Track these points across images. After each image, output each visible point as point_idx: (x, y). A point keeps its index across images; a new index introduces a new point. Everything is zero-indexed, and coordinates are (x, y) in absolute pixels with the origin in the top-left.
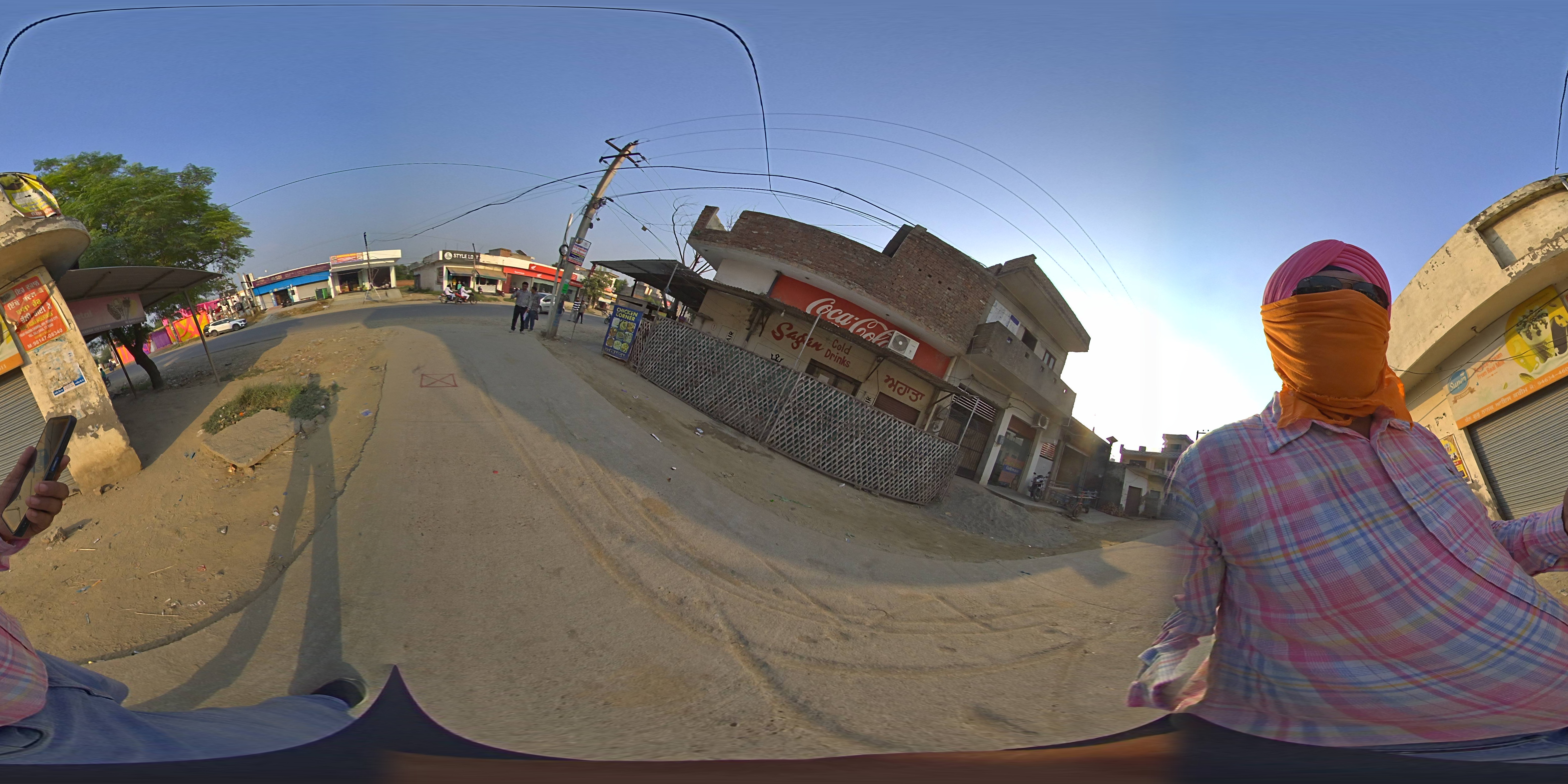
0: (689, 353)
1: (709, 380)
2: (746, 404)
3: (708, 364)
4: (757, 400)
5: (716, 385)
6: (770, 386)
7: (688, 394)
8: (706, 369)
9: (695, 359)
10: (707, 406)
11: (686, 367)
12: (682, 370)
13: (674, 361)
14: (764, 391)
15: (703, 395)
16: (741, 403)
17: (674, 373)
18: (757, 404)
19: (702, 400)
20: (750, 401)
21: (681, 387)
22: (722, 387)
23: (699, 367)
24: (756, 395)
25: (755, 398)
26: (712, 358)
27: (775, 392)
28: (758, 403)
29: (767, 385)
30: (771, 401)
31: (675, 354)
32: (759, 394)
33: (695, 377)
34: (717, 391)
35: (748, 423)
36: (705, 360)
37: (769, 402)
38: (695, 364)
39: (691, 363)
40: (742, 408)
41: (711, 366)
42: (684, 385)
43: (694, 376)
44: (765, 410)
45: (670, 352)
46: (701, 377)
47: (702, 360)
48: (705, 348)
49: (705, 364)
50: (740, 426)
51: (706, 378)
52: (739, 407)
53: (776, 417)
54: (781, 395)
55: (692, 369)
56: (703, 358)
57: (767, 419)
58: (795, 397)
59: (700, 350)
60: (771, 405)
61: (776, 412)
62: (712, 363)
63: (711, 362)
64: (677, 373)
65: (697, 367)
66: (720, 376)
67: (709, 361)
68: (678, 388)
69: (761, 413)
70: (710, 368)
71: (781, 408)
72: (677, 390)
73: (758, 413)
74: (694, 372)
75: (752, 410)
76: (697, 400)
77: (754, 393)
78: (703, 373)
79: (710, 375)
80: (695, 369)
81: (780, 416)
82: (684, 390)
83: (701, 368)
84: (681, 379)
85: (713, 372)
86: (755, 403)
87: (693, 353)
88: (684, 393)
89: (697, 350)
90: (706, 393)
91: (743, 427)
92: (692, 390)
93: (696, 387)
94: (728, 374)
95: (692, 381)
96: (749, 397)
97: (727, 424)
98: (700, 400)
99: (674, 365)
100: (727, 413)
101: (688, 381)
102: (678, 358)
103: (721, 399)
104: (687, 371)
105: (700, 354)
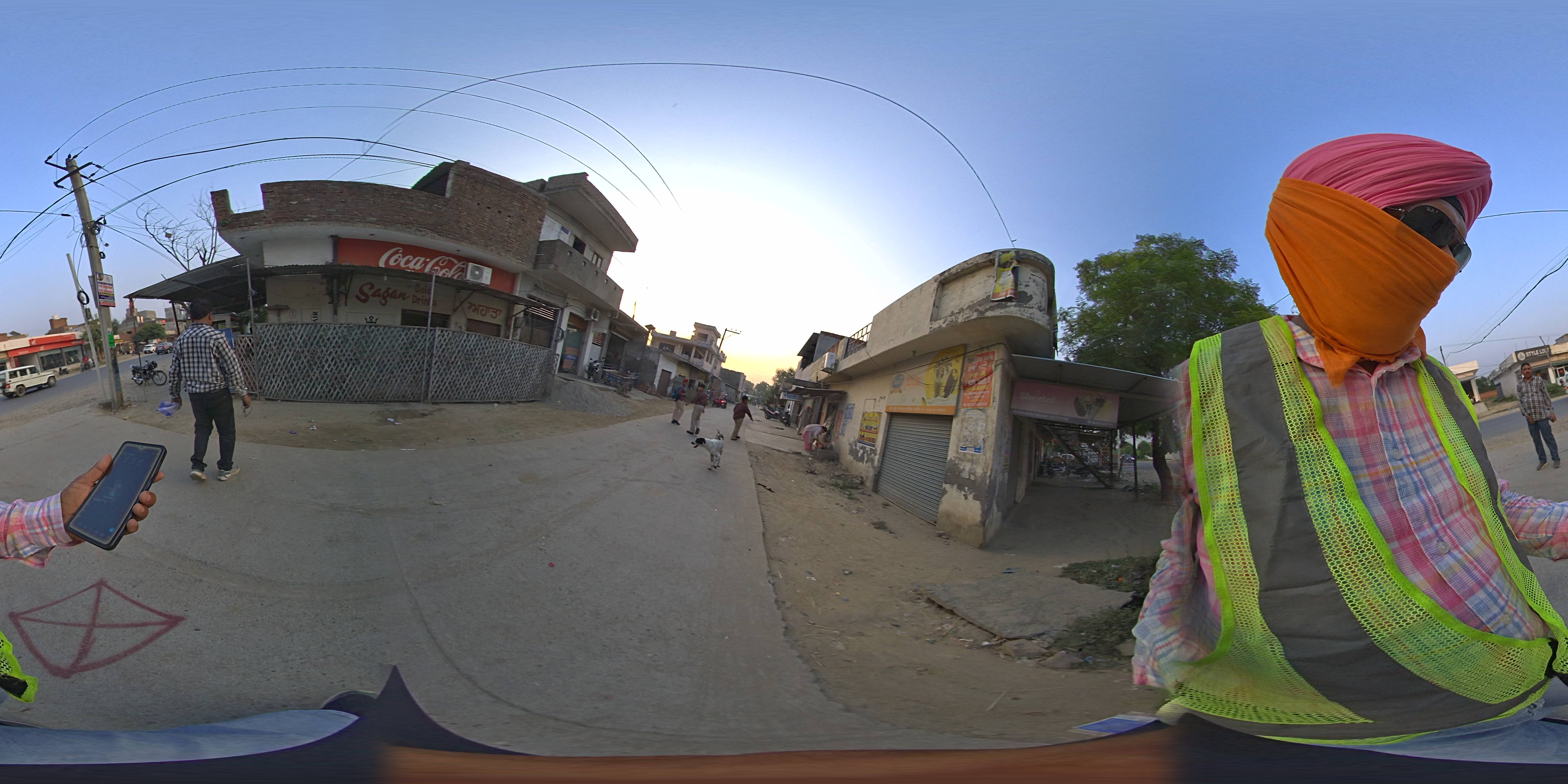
0: (319, 351)
1: (356, 369)
2: (399, 376)
3: (347, 354)
4: (407, 367)
5: (364, 371)
6: (414, 350)
7: (338, 393)
8: (347, 359)
9: (330, 355)
10: (363, 395)
11: (323, 367)
12: (320, 372)
13: (305, 367)
14: (410, 356)
15: (355, 387)
16: (394, 376)
17: (311, 379)
18: (408, 371)
19: (357, 391)
20: (402, 371)
21: (327, 390)
22: (371, 370)
23: (338, 361)
24: (405, 363)
25: (404, 366)
26: (349, 347)
27: (420, 354)
28: (409, 369)
29: (411, 351)
30: (419, 363)
31: (303, 358)
32: (407, 361)
33: (339, 373)
34: (368, 376)
35: (406, 392)
36: (342, 351)
37: (418, 365)
38: (332, 361)
39: (327, 360)
40: (397, 380)
41: (351, 354)
42: (330, 387)
43: (336, 372)
44: (417, 372)
45: (295, 360)
46: (345, 371)
47: (339, 353)
48: (336, 339)
49: (344, 355)
50: (401, 397)
51: (351, 369)
52: (394, 381)
53: (429, 374)
54: (426, 354)
55: (332, 366)
56: (339, 350)
57: (421, 379)
58: (438, 351)
59: (331, 343)
60: (421, 367)
61: (427, 370)
62: (352, 351)
63: (349, 350)
64: (314, 378)
65: (336, 362)
66: (365, 362)
67: (347, 351)
68: (324, 392)
69: (414, 377)
70: (351, 357)
71: (430, 365)
72: (324, 396)
73: (411, 379)
74: (334, 368)
75: (406, 378)
76: (351, 395)
77: (403, 362)
78: (345, 366)
79: (354, 364)
80: (334, 365)
81: (432, 372)
82: (332, 391)
83: (341, 361)
84: (322, 382)
85: (356, 360)
86: (406, 371)
87: (325, 350)
88: (332, 394)
89: (328, 345)
90: (357, 383)
91: (403, 396)
92: (341, 387)
93: (344, 382)
94: (373, 354)
95: (336, 378)
96: (400, 368)
97: (390, 402)
98: (354, 393)
99: (307, 371)
100: (386, 393)
101: (333, 380)
102: (308, 362)
103: (375, 381)
104: (326, 371)
105: (334, 347)
